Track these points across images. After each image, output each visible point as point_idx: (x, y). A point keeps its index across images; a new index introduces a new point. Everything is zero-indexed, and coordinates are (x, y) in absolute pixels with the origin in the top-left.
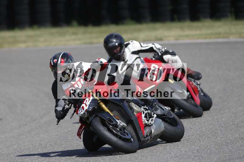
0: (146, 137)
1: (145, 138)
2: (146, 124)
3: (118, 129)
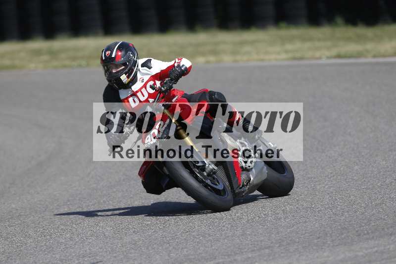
1: (240, 188)
2: (242, 167)
3: (205, 174)
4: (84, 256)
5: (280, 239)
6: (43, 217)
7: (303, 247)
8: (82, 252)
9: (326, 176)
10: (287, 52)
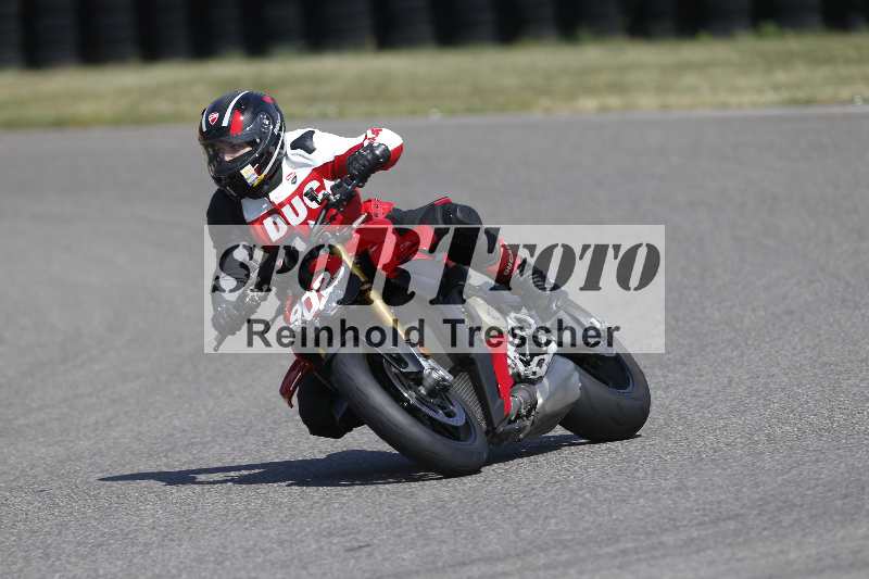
0: (515, 421)
1: (510, 422)
2: (519, 374)
3: (423, 391)
4: (330, 534)
5: (761, 499)
6: (242, 446)
7: (812, 517)
8: (326, 525)
9: (862, 361)
10: (776, 88)
